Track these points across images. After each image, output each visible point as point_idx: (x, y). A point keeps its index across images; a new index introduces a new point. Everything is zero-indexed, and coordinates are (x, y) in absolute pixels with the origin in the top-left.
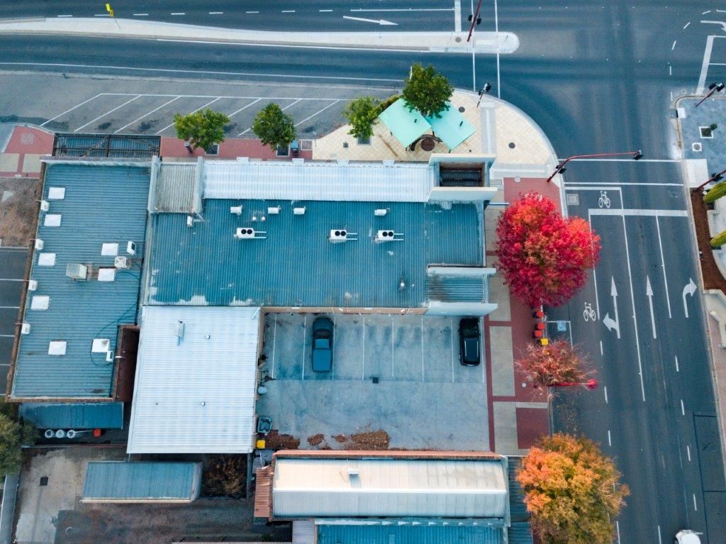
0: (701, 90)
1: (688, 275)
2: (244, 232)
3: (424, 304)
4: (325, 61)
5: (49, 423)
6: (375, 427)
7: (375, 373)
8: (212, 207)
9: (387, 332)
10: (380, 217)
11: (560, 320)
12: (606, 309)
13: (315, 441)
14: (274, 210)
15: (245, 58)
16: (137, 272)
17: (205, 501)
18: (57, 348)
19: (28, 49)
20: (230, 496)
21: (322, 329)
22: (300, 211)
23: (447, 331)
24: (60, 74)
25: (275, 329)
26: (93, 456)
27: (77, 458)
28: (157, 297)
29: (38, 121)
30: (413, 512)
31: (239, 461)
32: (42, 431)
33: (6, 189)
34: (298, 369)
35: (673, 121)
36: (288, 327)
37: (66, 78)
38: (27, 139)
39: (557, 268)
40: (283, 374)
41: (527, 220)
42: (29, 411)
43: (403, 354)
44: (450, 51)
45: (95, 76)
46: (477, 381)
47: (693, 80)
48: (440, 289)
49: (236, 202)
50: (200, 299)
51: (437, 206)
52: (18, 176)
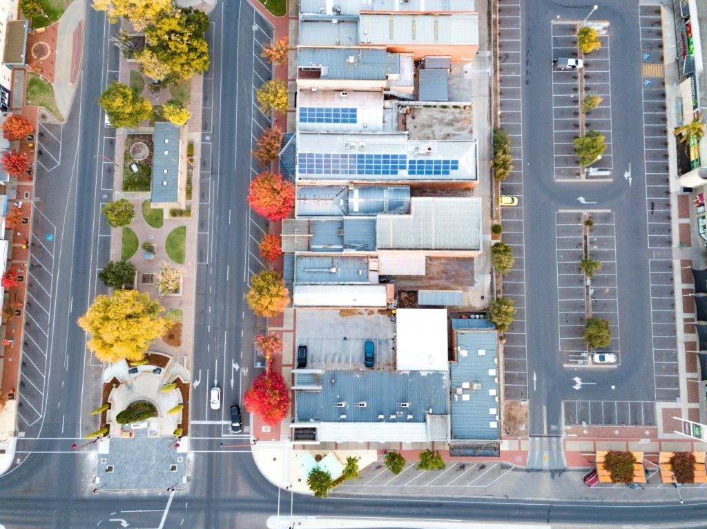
0: (172, 494)
1: (196, 391)
2: (405, 405)
3: (324, 372)
4: (372, 509)
5: (483, 321)
6: (345, 318)
7: (346, 341)
8: (421, 418)
9: (340, 360)
10: (343, 414)
11: (260, 368)
12: (237, 373)
13: (371, 313)
14: (393, 417)
15: (415, 510)
16: (453, 387)
17: (415, 290)
18: (482, 352)
19: (529, 513)
20: (404, 291)
21: (370, 361)
22: (381, 417)
23: (312, 361)
24: (510, 498)
25: (391, 362)
26: (464, 307)
27: (470, 307)
28: (442, 375)
29: (516, 470)
30: (331, 287)
31: (401, 305)
32: (484, 318)
33: (524, 431)
34: (380, 343)
35: (190, 475)
36: (385, 363)
37: (506, 496)
38: (519, 459)
39: (266, 388)
40: (386, 341)
41: (278, 410)
42: (491, 326)
43: (333, 350)
44: (304, 517)
45: (491, 497)
46: (300, 339)
47: (175, 500)
48: (316, 379)
49: (410, 421)
50: (424, 374)
51: (317, 420)
52: (519, 438)
